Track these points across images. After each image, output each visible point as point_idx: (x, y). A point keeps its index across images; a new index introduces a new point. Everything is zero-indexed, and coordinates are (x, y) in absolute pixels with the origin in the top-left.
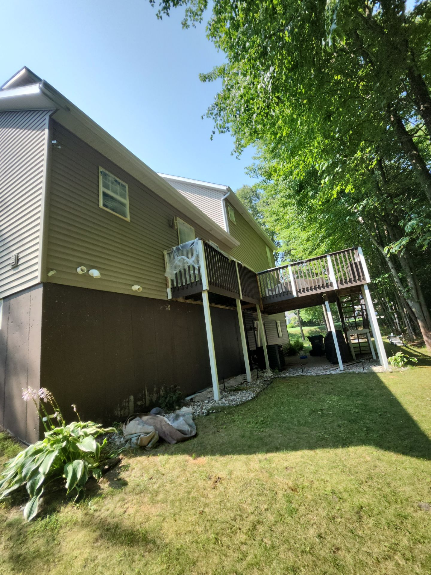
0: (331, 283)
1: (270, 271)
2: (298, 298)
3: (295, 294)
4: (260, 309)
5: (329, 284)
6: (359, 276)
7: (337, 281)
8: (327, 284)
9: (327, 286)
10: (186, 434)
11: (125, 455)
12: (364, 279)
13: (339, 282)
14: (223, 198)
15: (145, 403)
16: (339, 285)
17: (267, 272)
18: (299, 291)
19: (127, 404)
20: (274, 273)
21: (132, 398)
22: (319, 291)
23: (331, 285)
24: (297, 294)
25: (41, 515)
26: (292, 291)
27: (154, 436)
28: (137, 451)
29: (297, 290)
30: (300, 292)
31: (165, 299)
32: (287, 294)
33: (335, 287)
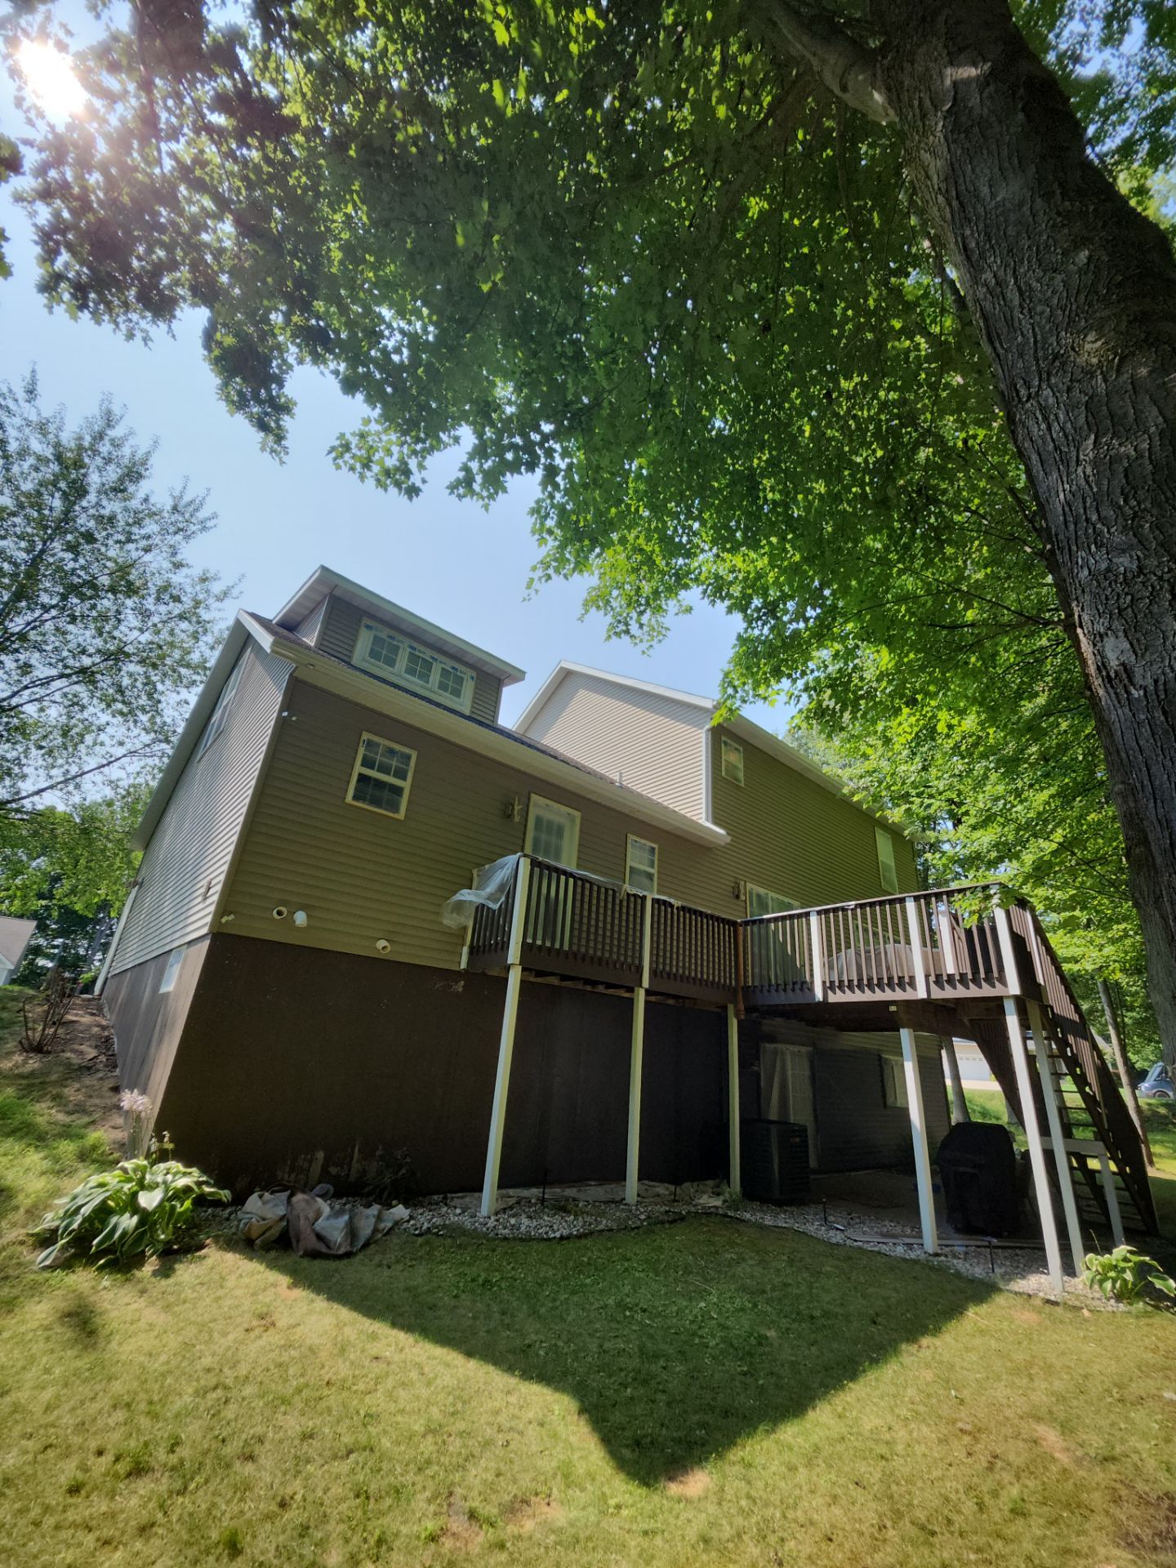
0: (912, 978)
1: (769, 920)
2: (825, 1004)
3: (819, 994)
4: (737, 1015)
5: (907, 980)
6: (988, 970)
7: (927, 976)
8: (901, 979)
9: (901, 984)
10: (328, 1247)
11: (216, 1243)
12: (1002, 979)
13: (932, 978)
14: (708, 727)
15: (348, 1175)
16: (933, 987)
17: (761, 921)
18: (829, 987)
19: (306, 1165)
20: (777, 928)
21: (320, 1155)
22: (879, 996)
23: (912, 983)
24: (825, 995)
25: (52, 1268)
26: (812, 982)
27: (270, 1228)
28: (237, 1243)
29: (824, 983)
30: (832, 987)
31: (454, 968)
32: (802, 989)
33: (921, 994)
